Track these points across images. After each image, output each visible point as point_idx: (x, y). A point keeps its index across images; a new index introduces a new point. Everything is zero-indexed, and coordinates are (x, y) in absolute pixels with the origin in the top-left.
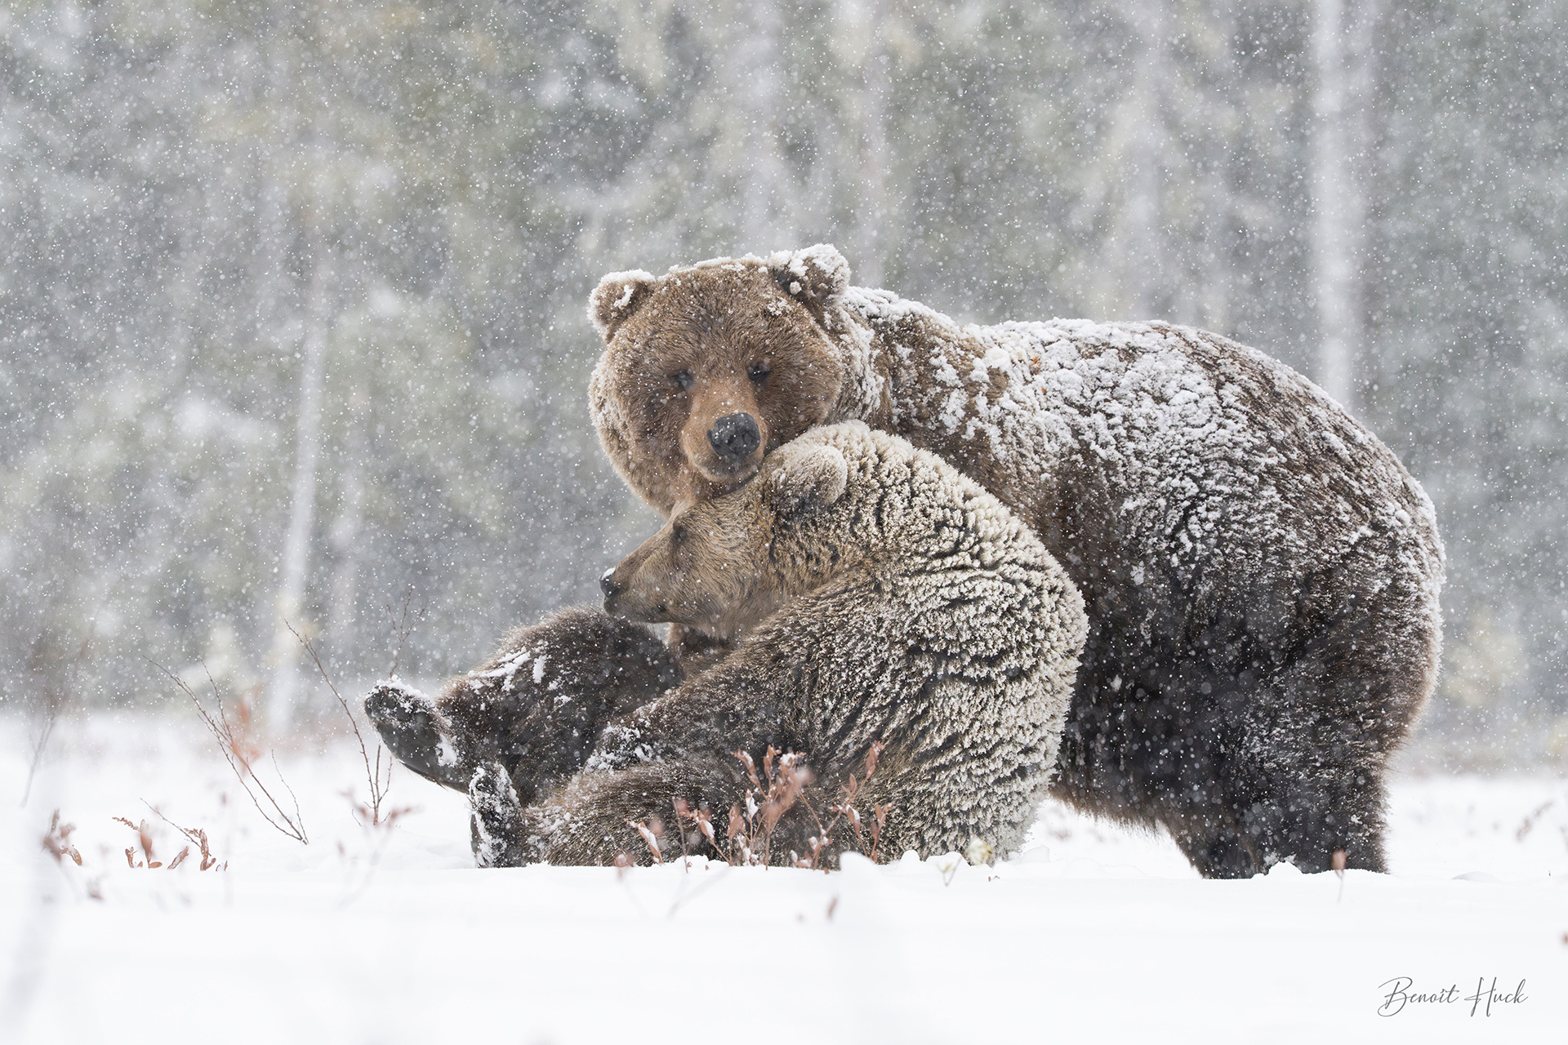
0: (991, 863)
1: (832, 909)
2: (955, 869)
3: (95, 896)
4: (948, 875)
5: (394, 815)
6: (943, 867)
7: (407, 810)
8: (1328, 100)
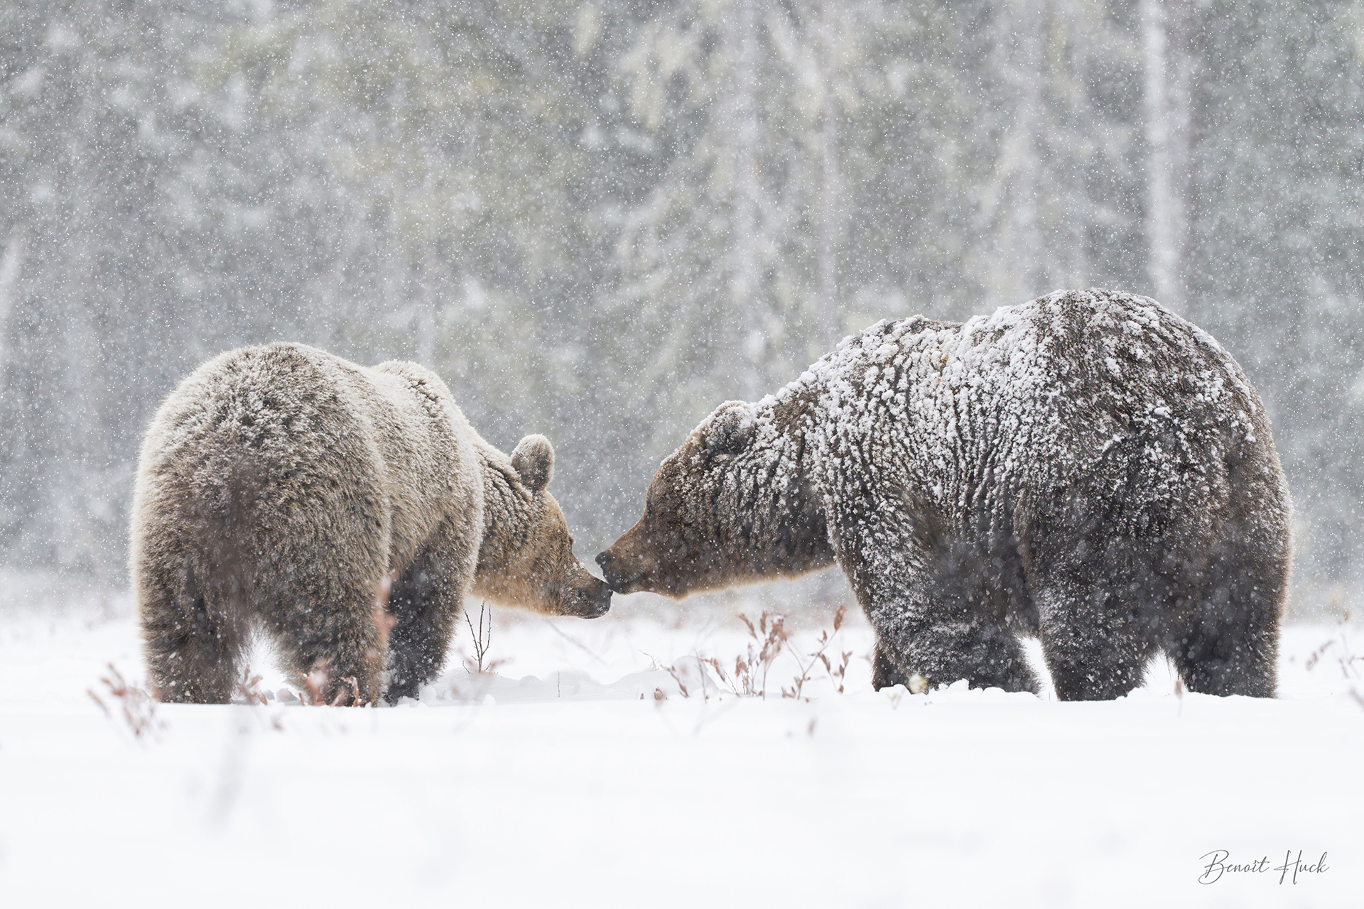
0: (927, 692)
1: (811, 727)
2: (900, 697)
3: (277, 726)
4: (895, 702)
5: (493, 665)
6: (892, 695)
7: (503, 662)
8: (1157, 132)
